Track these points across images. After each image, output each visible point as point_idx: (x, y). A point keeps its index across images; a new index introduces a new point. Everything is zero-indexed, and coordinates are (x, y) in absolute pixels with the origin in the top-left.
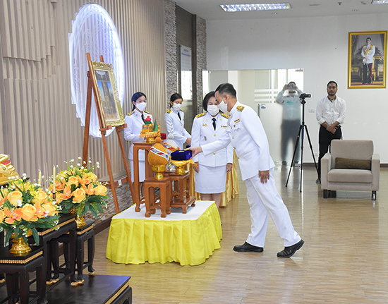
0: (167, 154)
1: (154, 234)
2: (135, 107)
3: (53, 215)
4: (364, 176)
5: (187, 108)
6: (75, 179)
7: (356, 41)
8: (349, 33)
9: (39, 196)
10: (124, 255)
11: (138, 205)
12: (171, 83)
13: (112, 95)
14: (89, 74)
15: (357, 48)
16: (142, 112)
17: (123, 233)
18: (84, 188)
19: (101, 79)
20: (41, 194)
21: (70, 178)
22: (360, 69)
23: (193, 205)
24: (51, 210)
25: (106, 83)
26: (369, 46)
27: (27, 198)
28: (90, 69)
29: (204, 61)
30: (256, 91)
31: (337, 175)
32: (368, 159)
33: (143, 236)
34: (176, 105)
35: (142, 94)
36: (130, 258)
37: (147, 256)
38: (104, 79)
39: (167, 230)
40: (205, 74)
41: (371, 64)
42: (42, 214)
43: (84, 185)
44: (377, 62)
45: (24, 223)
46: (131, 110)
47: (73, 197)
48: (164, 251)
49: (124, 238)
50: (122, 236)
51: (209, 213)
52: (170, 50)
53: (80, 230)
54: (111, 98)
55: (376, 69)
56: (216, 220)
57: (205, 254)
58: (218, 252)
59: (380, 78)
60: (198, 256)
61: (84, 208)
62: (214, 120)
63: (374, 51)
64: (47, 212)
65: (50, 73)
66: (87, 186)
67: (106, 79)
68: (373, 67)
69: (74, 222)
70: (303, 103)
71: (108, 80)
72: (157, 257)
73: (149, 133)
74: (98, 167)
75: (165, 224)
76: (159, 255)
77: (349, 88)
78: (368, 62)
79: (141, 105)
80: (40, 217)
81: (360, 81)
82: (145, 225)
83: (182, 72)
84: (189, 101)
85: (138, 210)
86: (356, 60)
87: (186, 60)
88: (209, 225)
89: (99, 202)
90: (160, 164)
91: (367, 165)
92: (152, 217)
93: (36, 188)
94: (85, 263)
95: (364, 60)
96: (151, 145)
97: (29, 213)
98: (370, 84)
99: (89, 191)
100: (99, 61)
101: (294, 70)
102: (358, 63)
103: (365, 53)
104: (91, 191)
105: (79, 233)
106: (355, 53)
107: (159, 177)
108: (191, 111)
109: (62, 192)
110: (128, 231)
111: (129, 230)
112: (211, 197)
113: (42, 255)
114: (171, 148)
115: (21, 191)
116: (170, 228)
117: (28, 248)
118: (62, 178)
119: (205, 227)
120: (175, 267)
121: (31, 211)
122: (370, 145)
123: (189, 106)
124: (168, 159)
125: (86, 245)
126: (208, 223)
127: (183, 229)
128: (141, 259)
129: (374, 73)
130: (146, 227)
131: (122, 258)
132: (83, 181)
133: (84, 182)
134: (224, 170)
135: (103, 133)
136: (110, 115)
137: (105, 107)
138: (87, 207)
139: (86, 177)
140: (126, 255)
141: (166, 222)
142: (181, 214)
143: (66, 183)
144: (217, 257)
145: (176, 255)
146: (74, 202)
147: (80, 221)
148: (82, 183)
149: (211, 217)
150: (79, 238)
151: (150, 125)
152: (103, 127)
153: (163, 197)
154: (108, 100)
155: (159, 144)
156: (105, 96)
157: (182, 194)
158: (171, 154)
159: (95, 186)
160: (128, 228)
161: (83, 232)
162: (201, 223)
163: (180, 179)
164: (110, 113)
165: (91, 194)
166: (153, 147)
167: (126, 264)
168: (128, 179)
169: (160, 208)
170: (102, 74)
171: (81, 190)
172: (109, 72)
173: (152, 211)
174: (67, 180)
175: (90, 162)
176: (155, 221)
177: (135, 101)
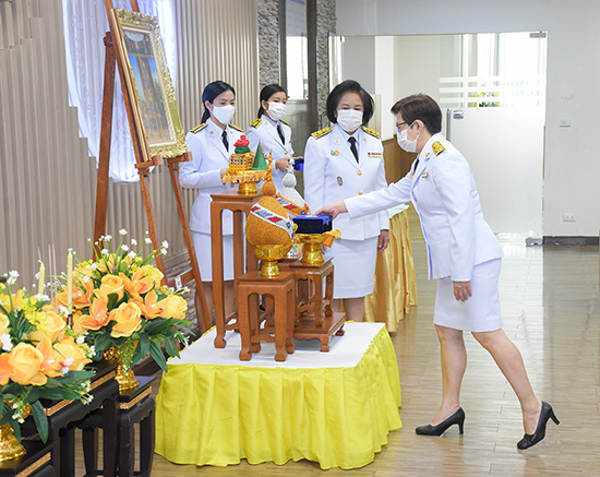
0: (286, 224)
1: (261, 399)
2: (207, 115)
3: (80, 368)
5: (294, 118)
9: (48, 324)
10: (194, 446)
11: (221, 333)
12: (267, 63)
13: (160, 89)
14: (110, 41)
16: (224, 127)
17: (192, 396)
18: (135, 301)
19: (135, 51)
20: (50, 320)
21: (103, 279)
23: (340, 333)
24: (75, 356)
25: (146, 60)
27: (20, 328)
28: (111, 26)
29: (332, 15)
30: (442, 80)
33: (235, 402)
34: (274, 107)
36: (208, 452)
37: (244, 449)
38: (142, 51)
39: (290, 390)
40: (336, 45)
42: (56, 367)
43: (137, 296)
45: (15, 388)
46: (199, 121)
47: (112, 323)
48: (284, 436)
49: (194, 407)
50: (190, 403)
51: (376, 351)
53: (126, 399)
54: (156, 93)
56: (388, 365)
57: (374, 442)
58: (398, 438)
60: (359, 448)
61: (139, 349)
62: (352, 141)
64: (68, 362)
65: (21, 36)
66: (143, 296)
67: (144, 51)
69: (113, 380)
71: (150, 52)
72: (267, 449)
73: (244, 174)
74: (164, 252)
75: (285, 376)
76: (273, 445)
80: (53, 374)
82: (240, 377)
83: (288, 39)
84: (300, 103)
85: (220, 343)
87: (296, 14)
88: (378, 378)
89: (169, 334)
90: (273, 243)
92: (256, 361)
93: (40, 306)
94: (136, 474)
96: (251, 199)
97: (26, 365)
99: (150, 310)
100: (129, 10)
101: (528, 34)
104: (153, 308)
105: (124, 406)
107: (271, 271)
108: (304, 124)
109: (86, 311)
110: (202, 391)
111: (205, 390)
113: (49, 463)
114: (291, 207)
115: (5, 312)
116: (297, 386)
117: (20, 447)
118: (86, 280)
119: (372, 381)
120: (308, 472)
121: (31, 362)
123: (300, 114)
124: (290, 232)
125: (137, 427)
126: (376, 373)
127: (326, 388)
128: (231, 455)
130: (243, 383)
131: (190, 452)
132: (135, 285)
133: (137, 288)
135: (143, 172)
136: (156, 134)
137: (146, 116)
138: (145, 346)
139: (139, 276)
140: (199, 446)
141: (286, 371)
142: (317, 353)
143: (96, 291)
144: (397, 449)
145: (310, 446)
146: (114, 335)
147: (124, 379)
148: (133, 290)
149: (380, 359)
150: (123, 417)
151: (248, 155)
152: (143, 161)
153: (280, 315)
154: (151, 99)
155: (270, 198)
156: (144, 89)
157: (320, 308)
158: (295, 221)
159: (162, 297)
160: (203, 385)
161: (132, 403)
162: (365, 375)
163: (313, 275)
164: (155, 128)
165: (152, 316)
166: (257, 205)
167: (198, 467)
168: (194, 274)
169: (273, 340)
170: (136, 39)
171: (130, 307)
172: (151, 36)
173: (254, 348)
174: (97, 283)
175: (148, 241)
176: (261, 370)
177: (211, 102)
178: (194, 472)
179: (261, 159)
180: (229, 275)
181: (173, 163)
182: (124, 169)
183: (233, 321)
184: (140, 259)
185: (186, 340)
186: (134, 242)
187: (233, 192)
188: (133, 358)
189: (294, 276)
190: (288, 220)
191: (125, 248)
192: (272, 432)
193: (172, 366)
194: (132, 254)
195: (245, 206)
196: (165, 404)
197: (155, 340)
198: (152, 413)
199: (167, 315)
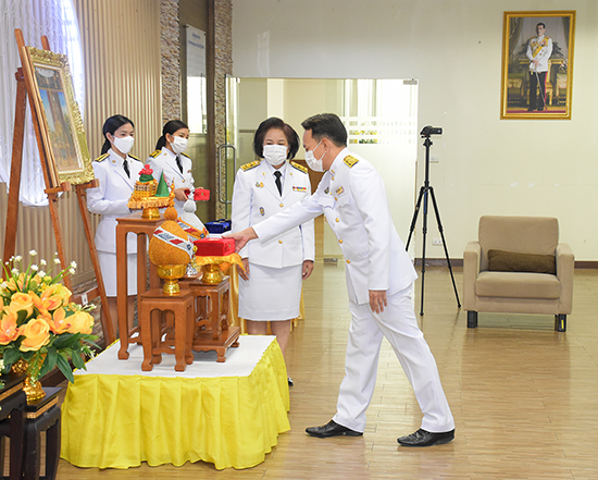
0: (187, 245)
1: (161, 405)
4: (545, 286)
5: (194, 150)
6: (25, 299)
7: (517, 28)
8: (506, 13)
10: (97, 451)
11: (124, 345)
12: (169, 100)
13: (68, 119)
14: (21, 75)
15: (520, 43)
16: (124, 156)
17: (97, 404)
18: (44, 317)
19: (45, 86)
21: (13, 297)
22: (524, 82)
23: (236, 345)
25: (56, 95)
26: (541, 38)
28: (23, 63)
29: (228, 58)
31: (494, 284)
32: (550, 252)
33: (137, 409)
34: (178, 141)
35: (126, 119)
36: (110, 456)
37: (145, 453)
38: (52, 86)
39: (189, 398)
40: (233, 84)
41: (545, 73)
43: (46, 312)
44: (556, 69)
47: (21, 338)
48: (182, 440)
49: (97, 415)
50: (94, 411)
51: (268, 361)
52: (167, 33)
53: (33, 409)
54: (65, 125)
55: (554, 83)
56: (279, 374)
57: (265, 444)
58: (287, 439)
59: (561, 101)
60: (251, 449)
61: (46, 362)
62: (278, 174)
63: (550, 49)
66: (52, 312)
67: (55, 86)
68: (548, 80)
69: (21, 392)
70: (428, 144)
71: (60, 87)
72: (166, 451)
73: (148, 200)
74: (72, 271)
75: (185, 385)
76: (172, 448)
77: (502, 118)
78: (539, 70)
79: (123, 142)
81: (522, 104)
82: (142, 386)
83: (188, 78)
84: (199, 136)
85: (123, 355)
86: (516, 65)
87: (196, 56)
88: (269, 386)
89: (76, 348)
90: (174, 263)
91: (549, 265)
92: (157, 371)
95: (532, 66)
96: (154, 223)
98: (540, 110)
99: (58, 325)
100: (40, 48)
101: (402, 81)
102: (521, 70)
103: (534, 53)
104: (62, 322)
105: (32, 415)
106: (515, 52)
107: (172, 289)
108: (203, 155)
110: (106, 399)
111: (109, 399)
112: (270, 328)
114: (191, 231)
116: (195, 393)
119: (264, 389)
120: (204, 472)
122: (552, 226)
123: (199, 147)
124: (191, 253)
125: (43, 434)
126: (268, 381)
127: (222, 395)
128: (132, 458)
129: (549, 91)
130: (145, 392)
131: (93, 456)
132: (44, 303)
133: (46, 305)
134: (298, 273)
135: (52, 197)
136: (65, 162)
137: (56, 145)
138: (53, 360)
139: (48, 294)
140: (102, 450)
141: (185, 381)
142: (214, 364)
143: (6, 308)
144: (286, 449)
145: (207, 449)
146: (22, 349)
147: (31, 390)
148: (42, 306)
149: (271, 368)
150: (30, 426)
151: (151, 183)
152: (52, 186)
153: (181, 328)
154: (61, 130)
155: (172, 222)
156: (54, 120)
157: (217, 323)
158: (195, 243)
159: (69, 313)
160: (107, 394)
161: (39, 413)
162: (258, 383)
163: (212, 293)
164: (64, 157)
165: (60, 331)
166: (160, 228)
167: (101, 470)
168: (100, 291)
169: (173, 352)
170: (47, 75)
171: (39, 323)
172: (61, 73)
173: (155, 359)
174: (7, 301)
175: (57, 261)
176: (162, 379)
177: (112, 134)
178: (97, 475)
179: (164, 187)
180: (132, 290)
181: (81, 190)
182: (33, 194)
183: (136, 335)
184: (49, 278)
185: (92, 353)
186: (43, 262)
187: (137, 216)
188: (41, 371)
189: (193, 293)
190: (188, 242)
191: (35, 268)
192: (171, 436)
193: (78, 377)
194: (42, 274)
195: (149, 230)
196: (70, 412)
197: (62, 354)
198: (58, 421)
199: (74, 330)
